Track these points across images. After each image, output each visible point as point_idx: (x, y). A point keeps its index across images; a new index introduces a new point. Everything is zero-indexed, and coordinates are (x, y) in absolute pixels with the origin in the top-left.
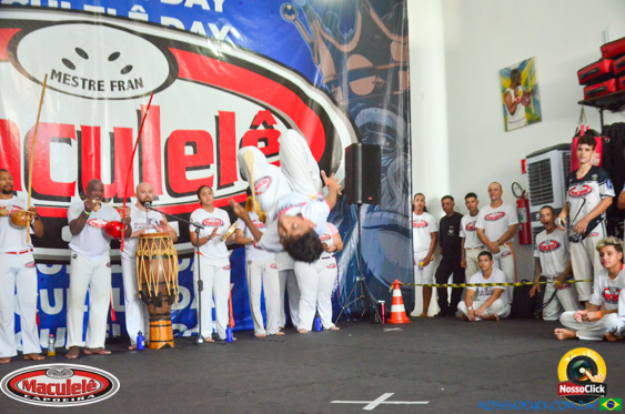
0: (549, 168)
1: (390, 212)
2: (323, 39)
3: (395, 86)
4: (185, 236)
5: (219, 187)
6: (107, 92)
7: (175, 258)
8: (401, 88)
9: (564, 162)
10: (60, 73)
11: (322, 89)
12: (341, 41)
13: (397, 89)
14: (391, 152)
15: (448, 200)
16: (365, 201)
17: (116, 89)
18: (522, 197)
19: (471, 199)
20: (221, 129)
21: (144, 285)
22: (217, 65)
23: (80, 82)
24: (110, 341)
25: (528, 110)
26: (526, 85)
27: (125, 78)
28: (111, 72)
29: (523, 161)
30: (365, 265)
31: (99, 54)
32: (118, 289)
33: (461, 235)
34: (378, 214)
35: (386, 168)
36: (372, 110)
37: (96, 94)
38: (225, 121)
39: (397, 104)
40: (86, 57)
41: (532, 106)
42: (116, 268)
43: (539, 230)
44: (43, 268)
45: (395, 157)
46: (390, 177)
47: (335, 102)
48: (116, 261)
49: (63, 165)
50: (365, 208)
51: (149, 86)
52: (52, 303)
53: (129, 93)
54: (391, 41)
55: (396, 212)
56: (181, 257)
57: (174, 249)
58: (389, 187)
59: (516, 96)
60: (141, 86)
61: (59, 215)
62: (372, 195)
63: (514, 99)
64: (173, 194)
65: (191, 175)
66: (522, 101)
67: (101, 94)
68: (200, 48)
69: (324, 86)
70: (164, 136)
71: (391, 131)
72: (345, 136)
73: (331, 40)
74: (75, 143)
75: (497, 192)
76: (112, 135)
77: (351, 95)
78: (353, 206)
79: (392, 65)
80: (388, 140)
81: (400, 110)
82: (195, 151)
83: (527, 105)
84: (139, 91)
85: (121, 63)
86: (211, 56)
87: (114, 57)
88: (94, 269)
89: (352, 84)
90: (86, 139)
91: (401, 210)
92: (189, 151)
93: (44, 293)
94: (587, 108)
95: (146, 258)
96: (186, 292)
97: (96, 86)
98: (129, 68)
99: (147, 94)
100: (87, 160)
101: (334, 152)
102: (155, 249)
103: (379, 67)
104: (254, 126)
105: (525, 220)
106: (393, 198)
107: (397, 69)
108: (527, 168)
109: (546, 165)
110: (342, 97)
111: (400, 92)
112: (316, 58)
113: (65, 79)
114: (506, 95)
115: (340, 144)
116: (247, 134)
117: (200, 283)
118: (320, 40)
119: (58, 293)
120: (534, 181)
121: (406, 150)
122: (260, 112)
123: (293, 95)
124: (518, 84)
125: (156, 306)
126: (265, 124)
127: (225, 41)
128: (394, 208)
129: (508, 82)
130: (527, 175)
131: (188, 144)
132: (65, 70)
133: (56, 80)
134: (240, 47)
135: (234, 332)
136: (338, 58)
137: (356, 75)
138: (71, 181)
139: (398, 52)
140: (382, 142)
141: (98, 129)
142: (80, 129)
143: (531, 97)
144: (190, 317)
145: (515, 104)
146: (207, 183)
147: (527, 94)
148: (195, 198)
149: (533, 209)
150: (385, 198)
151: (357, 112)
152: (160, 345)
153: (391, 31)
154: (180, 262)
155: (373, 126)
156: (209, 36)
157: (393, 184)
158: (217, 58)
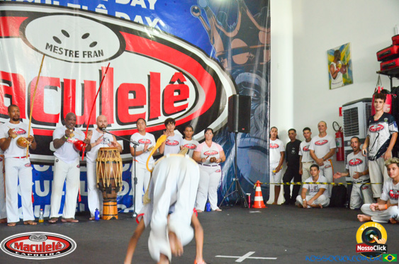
0: (357, 113)
1: (255, 138)
2: (217, 28)
3: (261, 59)
4: (127, 149)
5: (149, 120)
6: (81, 59)
7: (121, 163)
8: (265, 60)
9: (366, 109)
10: (52, 46)
11: (215, 60)
12: (228, 30)
13: (263, 61)
14: (257, 100)
15: (292, 132)
16: (240, 131)
17: (86, 56)
18: (339, 131)
19: (307, 131)
20: (151, 83)
21: (101, 179)
22: (149, 42)
23: (64, 52)
24: (78, 214)
25: (344, 76)
26: (344, 60)
27: (92, 50)
28: (84, 46)
29: (340, 109)
30: (238, 171)
31: (76, 34)
32: (84, 182)
33: (300, 154)
34: (248, 139)
35: (254, 111)
36: (246, 74)
37: (74, 59)
38: (154, 78)
39: (262, 71)
40: (68, 36)
41: (347, 73)
42: (83, 169)
43: (349, 152)
44: (37, 167)
45: (259, 104)
46: (257, 117)
47: (223, 69)
48: (83, 164)
49: (52, 103)
50: (239, 135)
51: (107, 55)
52: (42, 189)
54: (259, 31)
55: (259, 138)
56: (124, 162)
57: (120, 158)
58: (255, 123)
59: (337, 67)
60: (102, 55)
61: (48, 134)
62: (245, 128)
63: (336, 69)
64: (120, 123)
65: (132, 112)
66: (341, 71)
67: (77, 60)
68: (140, 32)
69: (217, 58)
70: (116, 87)
71: (257, 88)
72: (228, 90)
73: (222, 29)
74: (60, 89)
75: (323, 128)
76: (83, 85)
77: (233, 64)
78: (232, 134)
79: (259, 46)
80: (255, 93)
81: (264, 74)
82: (135, 97)
83: (344, 73)
84: (101, 58)
85: (90, 40)
86: (147, 37)
87: (85, 36)
88: (70, 168)
89: (234, 57)
90: (66, 88)
91: (262, 137)
92: (131, 96)
93: (38, 183)
94: (382, 76)
95: (103, 163)
96: (126, 185)
97: (74, 54)
98: (94, 44)
99: (106, 60)
100: (67, 101)
101: (222, 100)
102: (108, 157)
103: (252, 47)
104: (172, 82)
105: (340, 146)
106: (258, 129)
107: (263, 48)
108: (342, 113)
109: (355, 111)
110: (227, 65)
111: (264, 63)
112: (212, 40)
113: (55, 49)
114: (331, 66)
115: (226, 95)
116: (167, 86)
117: (135, 179)
118: (215, 30)
119: (46, 183)
120: (347, 121)
121: (266, 99)
122: (176, 73)
123: (197, 64)
124: (339, 60)
125: (107, 193)
126: (179, 81)
127: (155, 28)
128: (258, 136)
129: (332, 58)
130: (343, 117)
131: (131, 92)
132: (55, 43)
133: (49, 50)
134: (165, 32)
136: (225, 40)
137: (236, 51)
138: (57, 113)
139: (264, 38)
140: (252, 94)
141: (74, 81)
142: (63, 81)
143: (347, 68)
144: (129, 200)
145: (337, 72)
146: (142, 117)
147: (344, 66)
148: (134, 126)
149: (346, 139)
150: (252, 129)
151: (237, 75)
152: (109, 218)
153: (260, 24)
154: (123, 166)
155: (247, 84)
156: (145, 24)
157: (258, 121)
158: (150, 39)
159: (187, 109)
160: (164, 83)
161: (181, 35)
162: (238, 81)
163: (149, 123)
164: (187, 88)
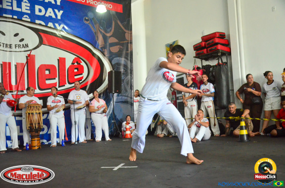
0: (183, 81)
1: (125, 96)
2: (100, 31)
3: (127, 50)
4: (45, 105)
5: (59, 87)
6: (13, 49)
7: (41, 114)
8: (129, 50)
11: (99, 50)
12: (106, 32)
13: (128, 51)
14: (125, 74)
16: (115, 92)
17: (17, 48)
18: (174, 91)
20: (60, 64)
21: (31, 124)
22: (58, 40)
23: (2, 45)
27: (21, 43)
28: (15, 41)
30: (115, 116)
31: (10, 34)
32: (19, 126)
34: (121, 97)
35: (124, 80)
36: (118, 58)
37: (9, 49)
38: (61, 61)
39: (128, 56)
40: (4, 35)
42: (18, 118)
45: (127, 76)
46: (125, 84)
47: (104, 55)
53: (23, 49)
54: (125, 32)
56: (43, 114)
60: (28, 47)
62: (118, 90)
64: (40, 89)
65: (48, 82)
67: (11, 50)
68: (52, 33)
70: (37, 67)
71: (125, 66)
72: (108, 68)
73: (103, 31)
76: (16, 66)
77: (110, 52)
78: (111, 94)
79: (127, 41)
80: (124, 69)
81: (129, 58)
82: (50, 73)
84: (27, 49)
85: (19, 38)
86: (56, 36)
87: (16, 35)
89: (111, 48)
90: (5, 67)
91: (129, 96)
92: (47, 72)
94: (196, 59)
95: (29, 114)
96: (45, 127)
97: (9, 46)
98: (22, 40)
100: (5, 76)
101: (104, 74)
103: (121, 42)
104: (73, 63)
105: (175, 100)
106: (126, 91)
107: (128, 43)
109: (182, 79)
110: (107, 53)
111: (129, 52)
112: (97, 38)
114: (167, 54)
115: (106, 71)
116: (70, 66)
118: (99, 32)
121: (131, 73)
122: (75, 58)
123: (88, 52)
126: (77, 63)
127: (61, 31)
128: (126, 95)
129: (169, 49)
131: (47, 70)
134: (68, 33)
135: (65, 142)
136: (105, 38)
137: (112, 45)
139: (128, 36)
140: (122, 70)
141: (10, 63)
142: (2, 63)
144: (48, 137)
148: (50, 91)
149: (177, 95)
150: (123, 91)
151: (112, 59)
152: (37, 148)
153: (126, 29)
154: (43, 116)
155: (118, 64)
156: (55, 28)
157: (126, 86)
158: (58, 37)
159: (83, 80)
160: (68, 64)
161: (78, 35)
162: (113, 63)
163: (59, 89)
164: (82, 67)
